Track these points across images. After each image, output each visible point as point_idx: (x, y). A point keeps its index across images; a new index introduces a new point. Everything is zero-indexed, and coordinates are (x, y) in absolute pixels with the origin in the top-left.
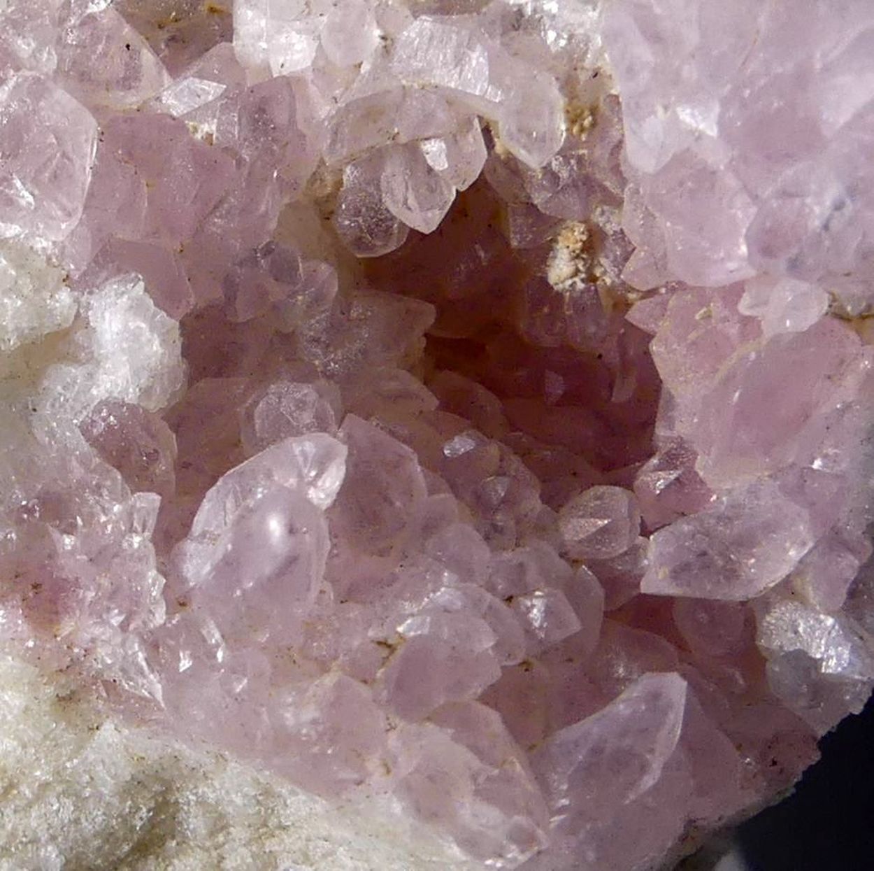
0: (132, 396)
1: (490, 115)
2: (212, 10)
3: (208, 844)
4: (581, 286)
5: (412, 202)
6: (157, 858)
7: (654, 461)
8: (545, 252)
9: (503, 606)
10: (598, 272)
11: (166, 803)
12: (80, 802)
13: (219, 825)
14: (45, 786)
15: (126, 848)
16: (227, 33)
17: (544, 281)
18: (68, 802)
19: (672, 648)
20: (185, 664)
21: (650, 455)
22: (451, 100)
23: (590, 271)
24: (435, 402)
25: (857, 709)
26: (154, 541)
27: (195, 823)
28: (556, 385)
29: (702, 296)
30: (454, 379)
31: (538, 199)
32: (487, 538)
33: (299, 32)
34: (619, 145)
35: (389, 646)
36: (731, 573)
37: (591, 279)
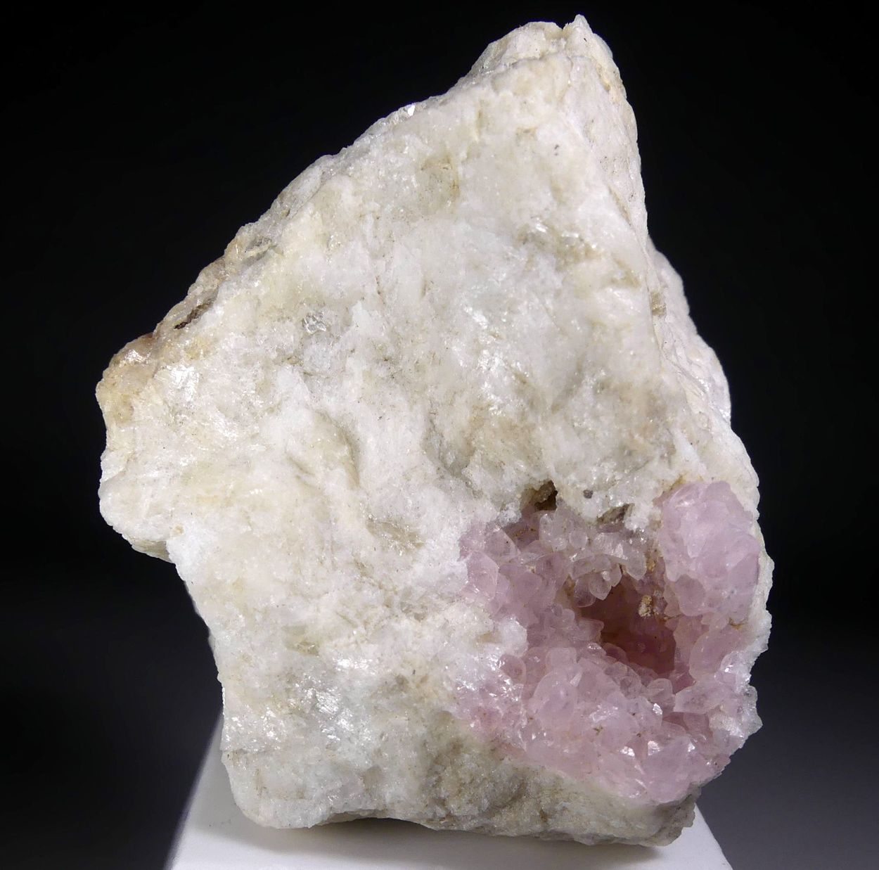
0: (513, 653)
1: (623, 564)
2: (532, 530)
3: (536, 796)
4: (649, 615)
5: (599, 590)
6: (511, 808)
7: (675, 671)
8: (638, 606)
9: (632, 716)
10: (654, 611)
11: (523, 783)
12: (495, 784)
13: (540, 789)
14: (485, 779)
15: (510, 799)
16: (537, 537)
17: (637, 613)
18: (492, 785)
19: (684, 729)
20: (534, 737)
21: (673, 669)
22: (611, 558)
23: (652, 610)
24: (605, 653)
25: (741, 746)
26: (522, 699)
27: (532, 789)
28: (642, 647)
29: (689, 619)
30: (609, 645)
31: (637, 589)
32: (626, 696)
33: (562, 538)
34: (663, 573)
35: (597, 730)
36: (701, 705)
37: (652, 613)
